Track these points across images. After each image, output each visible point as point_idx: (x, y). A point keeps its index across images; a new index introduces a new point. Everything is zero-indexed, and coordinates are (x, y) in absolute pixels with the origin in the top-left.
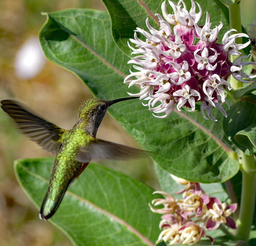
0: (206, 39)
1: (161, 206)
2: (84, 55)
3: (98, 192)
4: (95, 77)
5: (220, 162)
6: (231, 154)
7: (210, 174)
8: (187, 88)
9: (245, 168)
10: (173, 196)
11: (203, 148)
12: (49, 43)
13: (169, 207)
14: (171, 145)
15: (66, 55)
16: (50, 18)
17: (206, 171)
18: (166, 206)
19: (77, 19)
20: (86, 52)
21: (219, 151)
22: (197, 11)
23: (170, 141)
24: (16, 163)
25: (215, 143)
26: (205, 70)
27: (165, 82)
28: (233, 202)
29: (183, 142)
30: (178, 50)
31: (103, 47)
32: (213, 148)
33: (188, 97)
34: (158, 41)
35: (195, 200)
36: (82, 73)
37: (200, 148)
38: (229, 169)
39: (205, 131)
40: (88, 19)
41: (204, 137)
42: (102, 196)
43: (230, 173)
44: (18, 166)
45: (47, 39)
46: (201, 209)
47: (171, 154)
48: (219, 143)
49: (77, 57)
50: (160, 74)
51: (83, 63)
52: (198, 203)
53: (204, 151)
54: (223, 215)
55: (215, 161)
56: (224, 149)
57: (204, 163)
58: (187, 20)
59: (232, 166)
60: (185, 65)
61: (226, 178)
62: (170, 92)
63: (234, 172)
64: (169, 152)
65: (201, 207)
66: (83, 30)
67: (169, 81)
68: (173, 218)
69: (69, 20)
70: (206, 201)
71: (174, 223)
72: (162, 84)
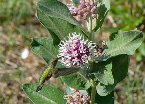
0: (83, 44)
1: (67, 97)
2: (44, 51)
3: (47, 93)
4: (47, 58)
5: (85, 84)
6: (88, 81)
7: (82, 87)
8: (77, 58)
9: (92, 85)
10: (70, 94)
11: (80, 79)
12: (33, 47)
13: (69, 97)
14: (70, 78)
15: (38, 51)
16: (34, 39)
17: (81, 86)
18: (68, 97)
19: (41, 40)
20: (44, 50)
21: (85, 80)
22: (80, 36)
23: (70, 77)
24: (22, 84)
25: (83, 78)
26: (82, 53)
27: (70, 57)
28: (89, 96)
29: (74, 78)
30: (74, 47)
31: (50, 49)
32: (83, 79)
33: (77, 61)
34: (68, 44)
35: (77, 95)
36: (43, 56)
37: (79, 79)
38: (88, 86)
39: (80, 74)
40: (45, 40)
41: (80, 76)
42: (49, 95)
43: (88, 87)
44: (23, 85)
45: (33, 46)
46: (79, 98)
47: (70, 81)
48: (85, 78)
49: (42, 51)
50: (68, 54)
51: (43, 53)
52: (78, 96)
53: (80, 80)
54: (86, 100)
55: (83, 83)
56: (86, 80)
57: (80, 84)
58: (77, 38)
59: (88, 85)
60: (76, 51)
61: (87, 88)
62: (71, 60)
63: (89, 87)
64: (70, 80)
65: (79, 97)
66: (44, 43)
67: (71, 56)
68: (71, 101)
69: (39, 40)
70: (81, 96)
71: (71, 102)
72: (69, 57)
